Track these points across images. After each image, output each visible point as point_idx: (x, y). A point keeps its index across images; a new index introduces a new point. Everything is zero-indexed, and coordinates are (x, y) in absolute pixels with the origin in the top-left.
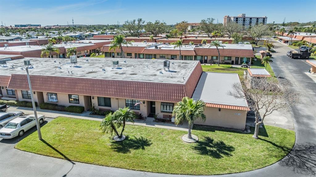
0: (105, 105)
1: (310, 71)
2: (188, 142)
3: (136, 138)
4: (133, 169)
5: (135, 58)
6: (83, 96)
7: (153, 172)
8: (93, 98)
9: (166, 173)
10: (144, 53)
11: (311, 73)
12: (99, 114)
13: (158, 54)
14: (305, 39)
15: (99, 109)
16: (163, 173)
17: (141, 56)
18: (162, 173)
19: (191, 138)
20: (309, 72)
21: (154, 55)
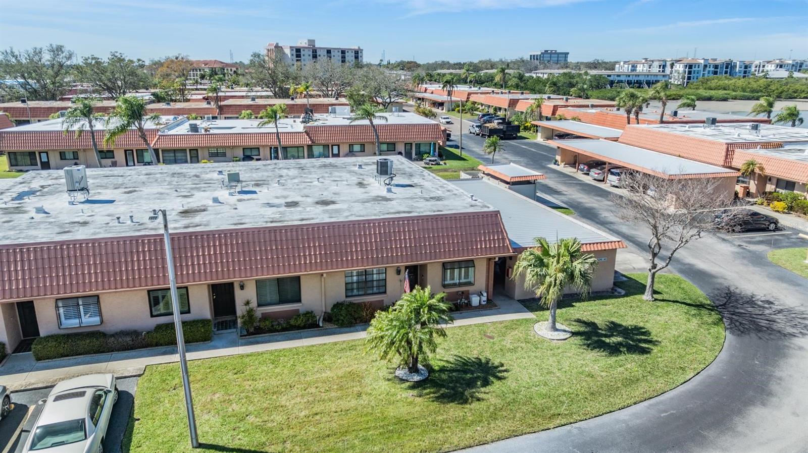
0: (282, 302)
1: (556, 161)
2: (561, 340)
3: (447, 361)
4: (542, 428)
5: (127, 165)
6: (206, 287)
7: (586, 420)
8: (242, 287)
9: (611, 412)
10: (157, 147)
11: (558, 165)
12: (272, 330)
13: (202, 148)
14: (473, 98)
15: (262, 313)
16: (606, 413)
17: (148, 157)
18: (603, 414)
19: (557, 330)
20: (555, 164)
21: (190, 150)
